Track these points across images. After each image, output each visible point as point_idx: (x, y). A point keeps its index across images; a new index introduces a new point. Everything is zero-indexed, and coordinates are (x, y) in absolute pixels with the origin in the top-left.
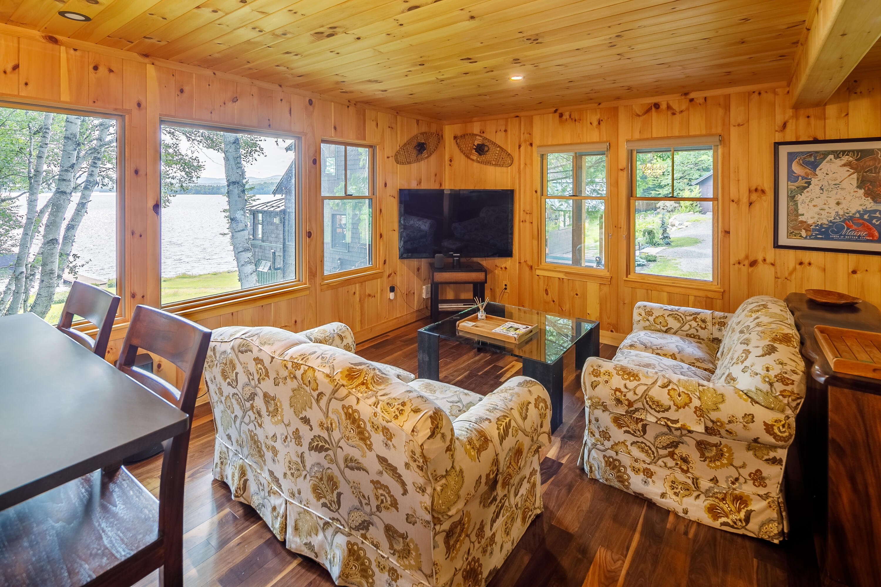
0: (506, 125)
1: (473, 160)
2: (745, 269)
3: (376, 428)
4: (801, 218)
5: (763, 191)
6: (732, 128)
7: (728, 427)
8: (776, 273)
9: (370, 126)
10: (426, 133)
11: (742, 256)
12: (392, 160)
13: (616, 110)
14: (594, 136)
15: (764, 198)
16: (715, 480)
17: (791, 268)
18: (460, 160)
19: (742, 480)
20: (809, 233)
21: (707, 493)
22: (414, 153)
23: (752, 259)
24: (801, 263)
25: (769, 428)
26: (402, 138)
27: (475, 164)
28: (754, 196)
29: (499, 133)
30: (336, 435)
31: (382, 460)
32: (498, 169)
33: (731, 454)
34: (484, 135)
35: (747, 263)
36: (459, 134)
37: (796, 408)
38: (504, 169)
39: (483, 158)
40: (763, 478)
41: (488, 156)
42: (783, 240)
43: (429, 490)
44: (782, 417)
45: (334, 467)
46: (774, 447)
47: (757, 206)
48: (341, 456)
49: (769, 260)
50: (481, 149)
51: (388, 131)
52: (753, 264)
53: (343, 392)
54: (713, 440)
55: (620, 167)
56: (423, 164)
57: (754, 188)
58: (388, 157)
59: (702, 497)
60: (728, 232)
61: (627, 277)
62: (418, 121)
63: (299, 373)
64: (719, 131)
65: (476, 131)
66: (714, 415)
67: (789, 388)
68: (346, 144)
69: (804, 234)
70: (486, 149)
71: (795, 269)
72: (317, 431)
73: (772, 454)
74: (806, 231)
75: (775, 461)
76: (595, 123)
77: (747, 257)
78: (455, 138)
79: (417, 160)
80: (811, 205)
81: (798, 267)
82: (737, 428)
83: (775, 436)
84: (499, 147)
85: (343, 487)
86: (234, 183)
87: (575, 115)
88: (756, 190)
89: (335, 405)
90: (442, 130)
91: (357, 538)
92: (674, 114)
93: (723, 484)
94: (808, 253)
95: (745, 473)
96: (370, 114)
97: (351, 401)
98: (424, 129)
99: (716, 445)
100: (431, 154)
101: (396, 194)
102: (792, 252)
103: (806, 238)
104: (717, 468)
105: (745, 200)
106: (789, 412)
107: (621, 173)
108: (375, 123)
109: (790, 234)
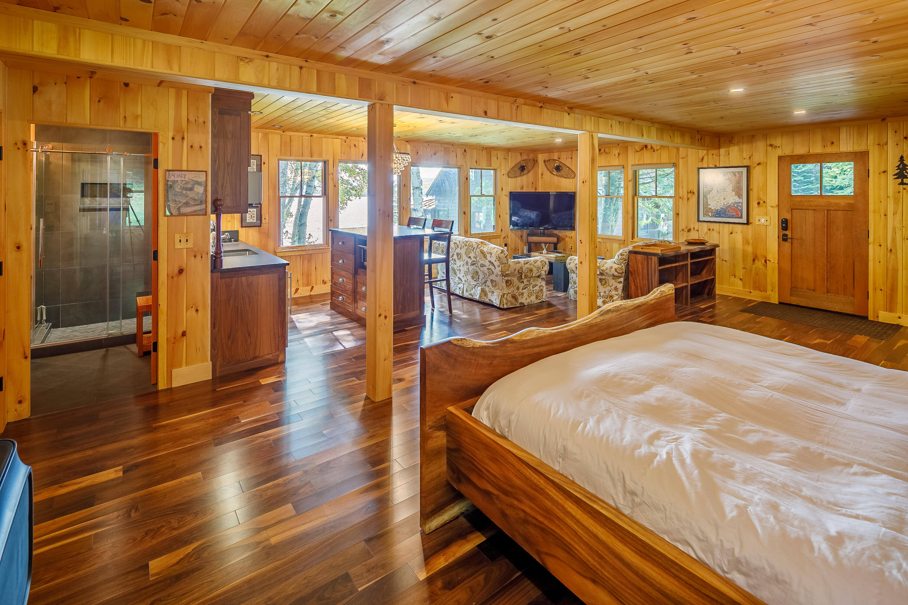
0: (572, 155)
1: (554, 175)
2: (685, 233)
3: (488, 253)
4: (709, 207)
5: (693, 193)
6: (680, 159)
7: (606, 271)
8: (699, 235)
9: (494, 159)
10: (526, 160)
11: (684, 227)
12: (506, 176)
13: (627, 147)
14: (616, 162)
15: (694, 196)
16: (605, 292)
17: (705, 232)
18: (547, 174)
19: (612, 290)
20: (713, 214)
21: (603, 297)
22: (519, 171)
23: (689, 228)
24: (709, 230)
25: (616, 270)
26: (511, 163)
27: (555, 177)
28: (690, 195)
29: (568, 159)
30: (478, 258)
31: (490, 261)
32: (567, 180)
33: (609, 282)
34: (560, 160)
35: (686, 230)
36: (547, 159)
37: (625, 264)
38: (571, 180)
39: (560, 173)
40: (617, 289)
41: (562, 173)
42: (701, 218)
43: (501, 266)
44: (620, 266)
45: (477, 268)
46: (620, 277)
47: (691, 200)
48: (479, 264)
49: (695, 229)
50: (558, 169)
51: (503, 161)
52: (689, 230)
53: (480, 246)
54: (603, 277)
55: (629, 180)
56: (524, 178)
57: (689, 191)
58: (503, 175)
59: (602, 298)
60: (678, 214)
61: (632, 239)
62: (521, 154)
63: (467, 244)
64: (674, 161)
65: (556, 158)
66: (602, 268)
67: (622, 257)
68: (481, 169)
69: (710, 214)
70: (561, 168)
71: (707, 233)
72: (473, 259)
73: (619, 280)
74: (711, 213)
75: (620, 282)
76: (617, 155)
77: (686, 227)
78: (544, 161)
79: (521, 176)
80: (713, 199)
81: (708, 231)
82: (608, 271)
83: (618, 272)
84: (568, 167)
85: (480, 273)
86: (417, 188)
87: (607, 150)
88: (690, 192)
89: (478, 250)
90: (536, 157)
91: (483, 287)
92: (654, 151)
93: (607, 293)
94: (712, 224)
95: (613, 288)
96: (494, 153)
97: (482, 248)
98: (525, 157)
99: (604, 279)
100: (529, 172)
101: (508, 195)
102: (705, 224)
103: (711, 217)
104: (605, 287)
105: (685, 197)
106: (623, 265)
107: (629, 183)
108: (496, 157)
109: (704, 215)
